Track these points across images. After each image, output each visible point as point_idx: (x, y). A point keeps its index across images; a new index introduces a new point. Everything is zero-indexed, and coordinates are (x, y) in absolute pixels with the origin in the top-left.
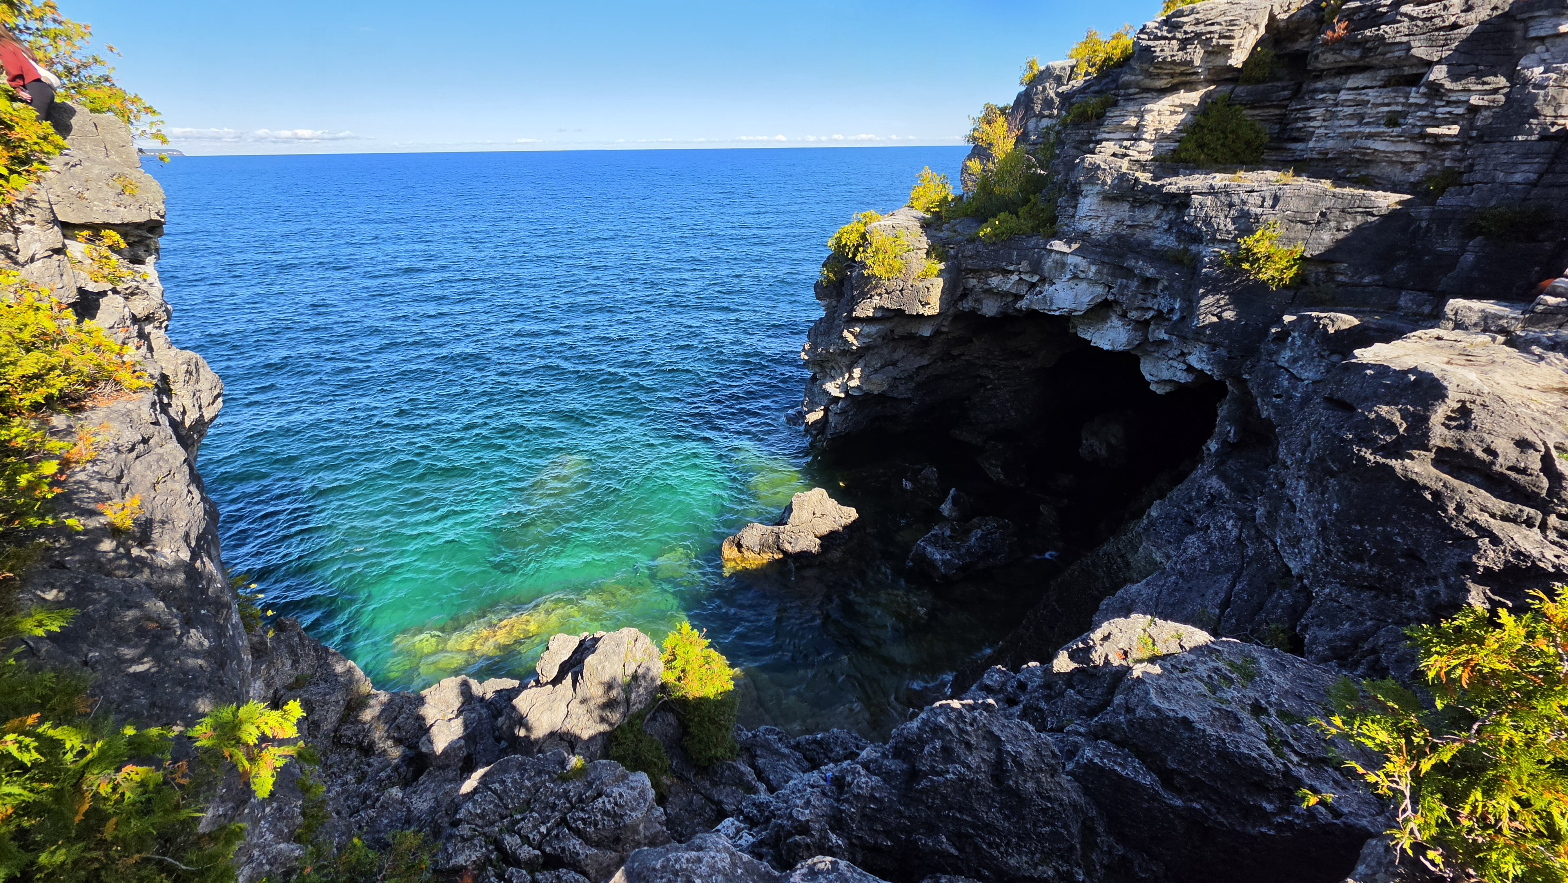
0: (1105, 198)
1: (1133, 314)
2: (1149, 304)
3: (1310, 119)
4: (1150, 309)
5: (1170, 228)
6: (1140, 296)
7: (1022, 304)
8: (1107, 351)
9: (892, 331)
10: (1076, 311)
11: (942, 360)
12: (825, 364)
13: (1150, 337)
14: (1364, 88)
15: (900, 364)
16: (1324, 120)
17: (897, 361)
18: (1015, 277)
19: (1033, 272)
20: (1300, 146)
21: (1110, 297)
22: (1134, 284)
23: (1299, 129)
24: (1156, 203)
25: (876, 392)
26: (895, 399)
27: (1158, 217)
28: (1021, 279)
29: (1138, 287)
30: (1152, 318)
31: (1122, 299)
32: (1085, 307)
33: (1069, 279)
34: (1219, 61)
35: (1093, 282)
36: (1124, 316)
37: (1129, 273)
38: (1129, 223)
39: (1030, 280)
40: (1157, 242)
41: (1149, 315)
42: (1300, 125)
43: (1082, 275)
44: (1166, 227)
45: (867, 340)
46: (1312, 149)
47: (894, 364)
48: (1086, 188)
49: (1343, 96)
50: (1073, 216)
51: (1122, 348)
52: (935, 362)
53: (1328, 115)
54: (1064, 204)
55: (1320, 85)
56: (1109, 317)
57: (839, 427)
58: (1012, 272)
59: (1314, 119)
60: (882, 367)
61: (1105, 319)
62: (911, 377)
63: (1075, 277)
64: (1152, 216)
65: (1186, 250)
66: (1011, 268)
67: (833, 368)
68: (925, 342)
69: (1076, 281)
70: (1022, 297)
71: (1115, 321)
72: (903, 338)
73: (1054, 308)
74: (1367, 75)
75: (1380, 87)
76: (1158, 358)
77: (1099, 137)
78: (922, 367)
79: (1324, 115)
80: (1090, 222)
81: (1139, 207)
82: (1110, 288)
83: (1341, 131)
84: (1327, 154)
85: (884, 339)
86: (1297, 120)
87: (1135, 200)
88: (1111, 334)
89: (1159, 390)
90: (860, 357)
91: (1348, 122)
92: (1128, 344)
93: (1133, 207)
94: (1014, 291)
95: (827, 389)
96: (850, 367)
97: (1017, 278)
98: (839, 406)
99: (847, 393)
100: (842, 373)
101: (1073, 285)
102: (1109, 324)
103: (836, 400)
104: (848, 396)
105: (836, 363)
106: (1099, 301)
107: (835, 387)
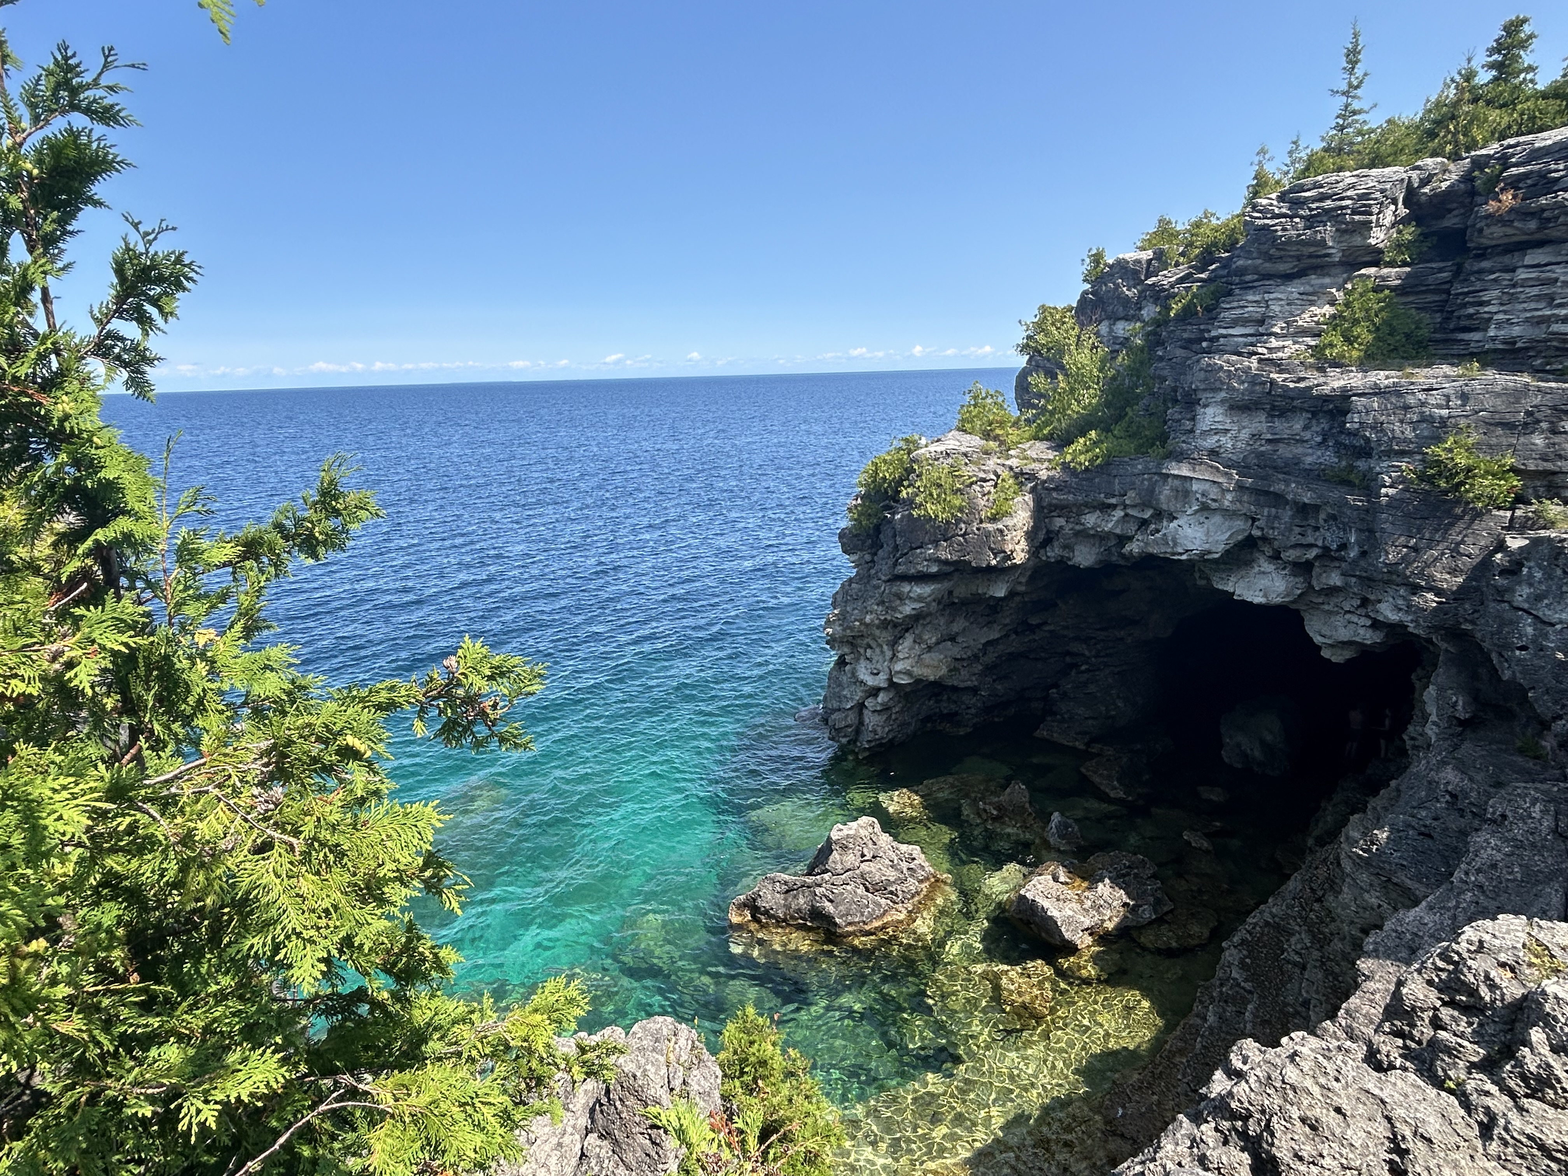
0: (1231, 408)
1: (1291, 555)
2: (1310, 540)
3: (1482, 304)
4: (1311, 546)
5: (1324, 440)
6: (1297, 530)
7: (1134, 548)
8: (1260, 606)
9: (950, 593)
10: (1209, 552)
11: (1016, 633)
12: (859, 641)
13: (1314, 583)
14: (1546, 265)
15: (960, 639)
16: (1502, 304)
17: (957, 634)
18: (1119, 513)
19: (1143, 505)
20: (1476, 336)
21: (1256, 533)
22: (1287, 515)
23: (1470, 316)
24: (1302, 409)
25: (932, 678)
26: (955, 689)
27: (1306, 428)
28: (1126, 515)
29: (1293, 517)
30: (1317, 557)
31: (1271, 534)
32: (1221, 548)
33: (1196, 512)
34: (1357, 240)
35: (1228, 514)
36: (1276, 557)
37: (1278, 499)
38: (1269, 436)
39: (1139, 515)
40: (1309, 459)
41: (1312, 554)
42: (1471, 311)
43: (1214, 505)
44: (1319, 439)
45: (917, 605)
46: (1493, 339)
47: (953, 639)
48: (1204, 396)
49: (1522, 274)
50: (1192, 431)
51: (1279, 600)
52: (1007, 636)
53: (1505, 298)
54: (1177, 416)
55: (1486, 264)
56: (1254, 560)
57: (879, 729)
58: (1114, 507)
59: (1488, 303)
60: (937, 643)
61: (1248, 563)
62: (976, 657)
63: (1204, 508)
64: (1298, 426)
65: (1351, 468)
66: (1113, 501)
67: (869, 646)
68: (995, 606)
69: (1206, 514)
70: (1130, 539)
71: (1265, 565)
72: (964, 603)
73: (1180, 550)
74: (1548, 249)
76: (1330, 613)
77: (1214, 333)
78: (989, 643)
79: (1499, 298)
80: (1216, 438)
81: (1279, 416)
82: (1254, 520)
83: (1528, 315)
84: (1515, 343)
85: (939, 603)
86: (1465, 305)
87: (1273, 408)
88: (1264, 582)
89: (1337, 657)
90: (907, 630)
91: (1533, 305)
92: (1288, 595)
93: (1271, 416)
94: (1118, 531)
95: (861, 677)
96: (893, 644)
97: (1122, 514)
98: (879, 699)
99: (890, 680)
100: (882, 652)
101: (1202, 519)
102: (1257, 569)
103: (874, 692)
104: (892, 684)
105: (874, 639)
106: (1240, 538)
107: (872, 673)
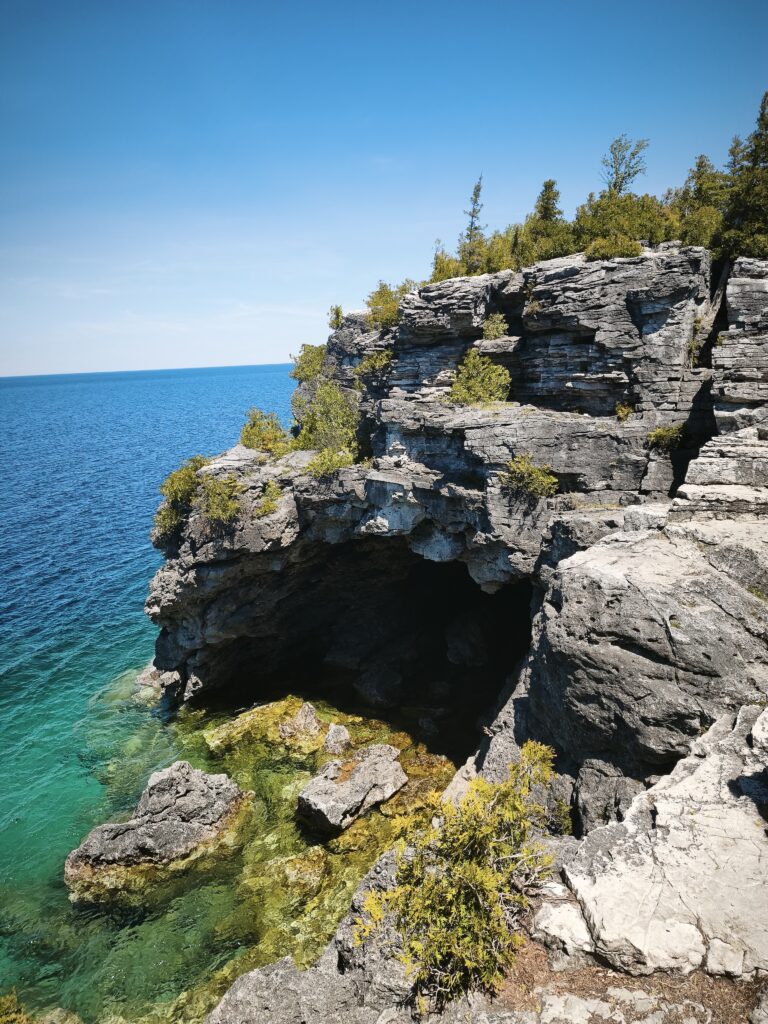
1: (451, 529)
2: (460, 519)
3: (535, 366)
4: (460, 523)
6: (451, 513)
10: (403, 531)
11: (302, 591)
12: (175, 616)
13: (468, 545)
15: (257, 602)
16: (544, 367)
18: (347, 507)
19: (361, 501)
21: (429, 517)
22: (444, 503)
23: (531, 373)
27: (449, 447)
28: (353, 507)
29: (447, 505)
30: (465, 530)
31: (438, 517)
32: (410, 527)
33: (392, 504)
34: (465, 323)
35: (412, 504)
37: (437, 494)
39: (360, 507)
41: (462, 528)
43: (401, 500)
44: (455, 454)
45: (216, 585)
49: (551, 350)
51: (448, 558)
52: (294, 594)
53: (546, 363)
54: (375, 440)
55: (535, 342)
56: (433, 533)
58: (343, 502)
60: (238, 609)
61: (430, 535)
62: (272, 613)
63: (396, 502)
64: (444, 446)
66: (343, 498)
69: (398, 505)
70: (357, 523)
71: (438, 536)
72: (255, 576)
73: (385, 531)
74: (561, 336)
75: (571, 344)
76: (480, 563)
77: (390, 384)
78: (282, 601)
79: (543, 363)
80: (397, 455)
81: (434, 439)
82: (426, 508)
83: (556, 375)
84: (552, 392)
87: (428, 434)
88: (437, 548)
89: (490, 590)
90: (213, 603)
92: (453, 555)
94: (349, 518)
95: (181, 643)
96: (203, 615)
98: (197, 658)
99: (204, 642)
100: (195, 622)
101: (396, 510)
102: (434, 539)
103: (193, 653)
104: (206, 646)
105: (187, 612)
106: (420, 520)
107: (189, 639)
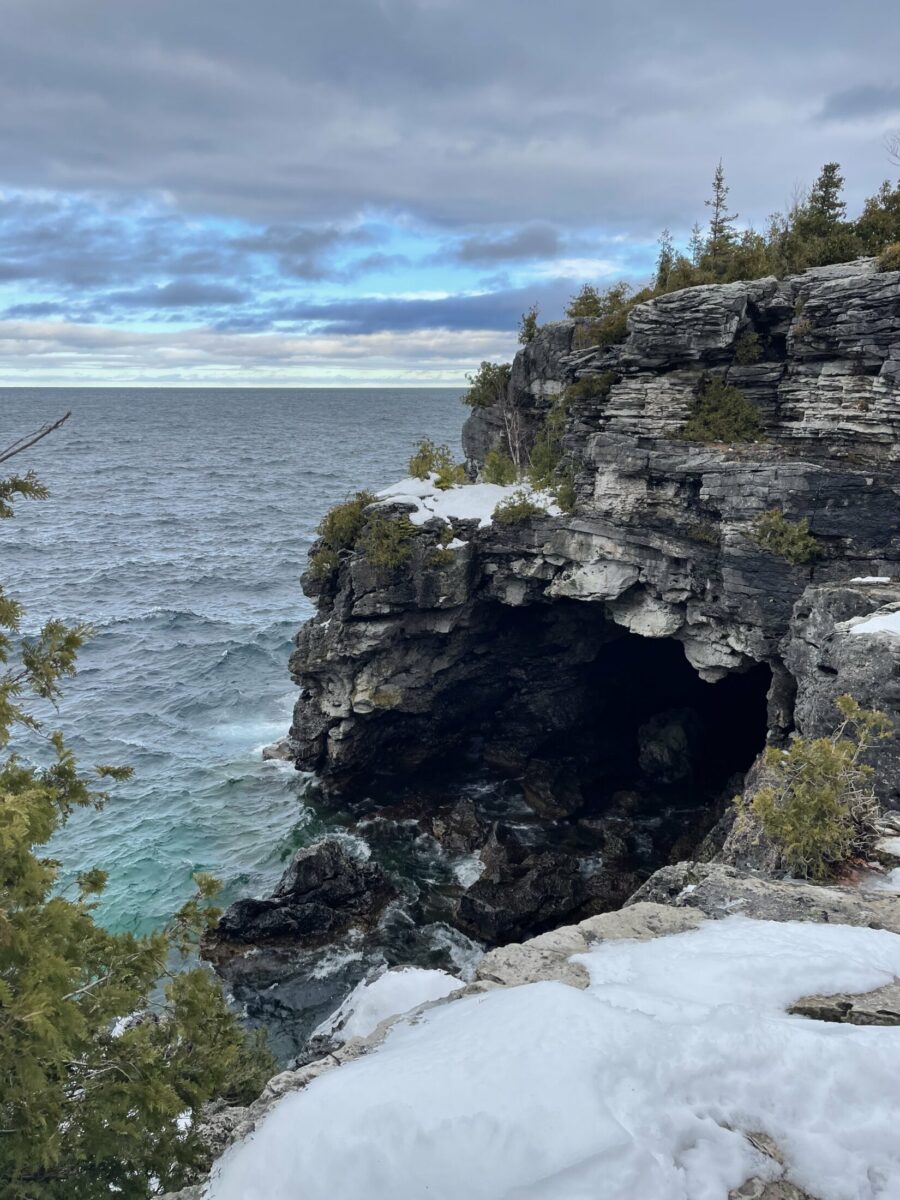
0: (621, 477)
1: (669, 597)
2: (681, 585)
3: (798, 401)
4: (683, 590)
5: (689, 505)
6: (672, 577)
7: (553, 590)
8: (648, 638)
9: (403, 630)
10: (608, 595)
11: (465, 662)
12: (321, 676)
13: (688, 619)
14: (837, 375)
15: (414, 670)
16: (811, 402)
17: (411, 666)
18: (539, 561)
19: (557, 556)
20: (794, 424)
21: (642, 579)
22: (663, 565)
23: (792, 409)
24: (673, 481)
25: (388, 708)
26: (411, 715)
27: (676, 495)
28: (545, 562)
29: (668, 567)
30: (688, 599)
31: (654, 581)
32: (617, 591)
33: (597, 561)
34: (711, 344)
35: (621, 564)
36: (659, 598)
37: (657, 553)
38: (649, 501)
39: (555, 563)
40: (679, 521)
41: (684, 596)
42: (791, 405)
43: (610, 557)
44: (685, 505)
45: (373, 643)
46: (805, 429)
47: (407, 670)
48: (601, 466)
49: (821, 381)
50: (592, 494)
51: (662, 634)
52: (456, 665)
53: (813, 397)
54: (581, 481)
55: (801, 368)
56: (643, 601)
57: (342, 757)
58: (535, 556)
59: (801, 400)
60: (393, 675)
61: (640, 603)
62: (428, 686)
63: (602, 559)
64: (670, 494)
65: (708, 528)
66: (534, 551)
67: (330, 680)
68: (443, 641)
69: (604, 563)
70: (549, 582)
71: (651, 605)
72: (416, 638)
73: (586, 593)
74: (837, 364)
75: (849, 375)
76: (702, 643)
77: (607, 413)
78: (440, 672)
79: (809, 397)
80: (610, 501)
81: (657, 485)
82: (640, 569)
83: (826, 413)
84: (818, 434)
85: (393, 639)
86: (787, 400)
87: (651, 478)
88: (650, 619)
89: (711, 678)
90: (365, 665)
91: (830, 405)
92: (667, 630)
93: (650, 485)
94: (539, 576)
95: (324, 710)
96: (353, 678)
97: (541, 561)
98: (341, 729)
99: (351, 711)
100: (343, 685)
101: (602, 568)
102: (645, 608)
103: (336, 722)
104: (352, 714)
105: (335, 674)
106: (631, 583)
107: (334, 705)
